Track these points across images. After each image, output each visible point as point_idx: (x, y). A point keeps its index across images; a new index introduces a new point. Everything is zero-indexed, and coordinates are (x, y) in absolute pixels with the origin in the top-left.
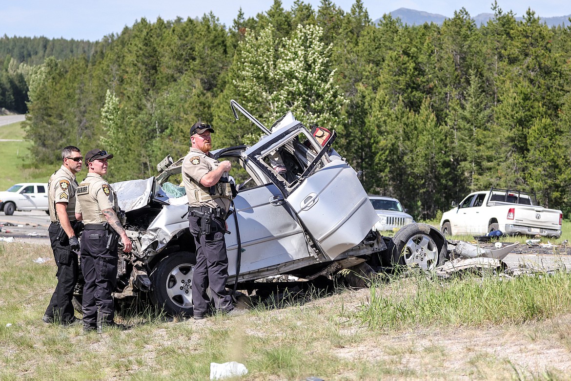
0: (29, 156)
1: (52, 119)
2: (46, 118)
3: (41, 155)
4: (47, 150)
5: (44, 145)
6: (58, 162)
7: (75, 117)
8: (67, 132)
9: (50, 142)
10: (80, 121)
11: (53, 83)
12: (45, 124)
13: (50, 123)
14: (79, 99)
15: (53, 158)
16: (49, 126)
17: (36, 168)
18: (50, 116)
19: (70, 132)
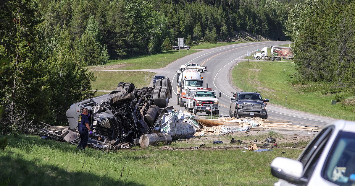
0: (297, 74)
1: (316, 46)
2: (311, 45)
3: (307, 74)
4: (312, 70)
5: (309, 66)
6: (320, 80)
7: (338, 45)
8: (329, 57)
9: (315, 64)
10: (342, 49)
11: (317, 17)
12: (311, 50)
13: (315, 49)
14: (341, 31)
15: (316, 77)
16: (315, 52)
17: (303, 84)
18: (315, 44)
19: (331, 57)
